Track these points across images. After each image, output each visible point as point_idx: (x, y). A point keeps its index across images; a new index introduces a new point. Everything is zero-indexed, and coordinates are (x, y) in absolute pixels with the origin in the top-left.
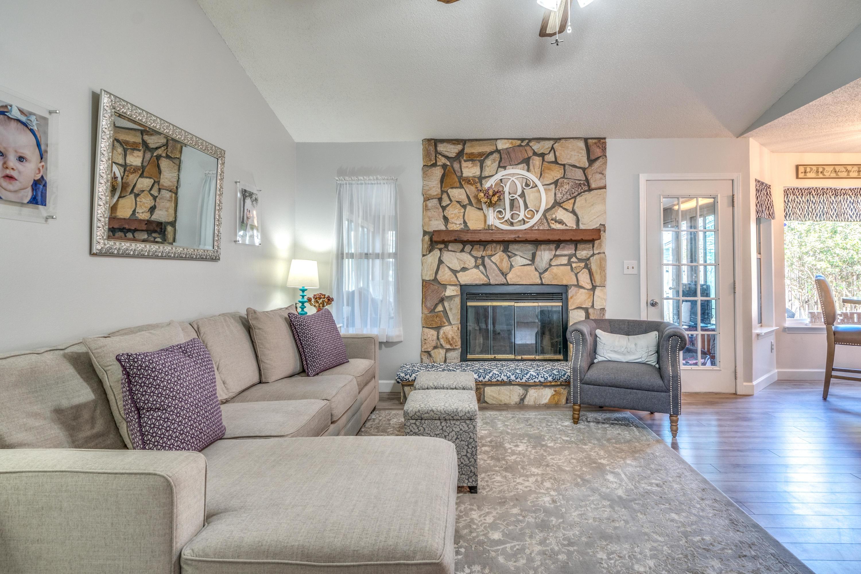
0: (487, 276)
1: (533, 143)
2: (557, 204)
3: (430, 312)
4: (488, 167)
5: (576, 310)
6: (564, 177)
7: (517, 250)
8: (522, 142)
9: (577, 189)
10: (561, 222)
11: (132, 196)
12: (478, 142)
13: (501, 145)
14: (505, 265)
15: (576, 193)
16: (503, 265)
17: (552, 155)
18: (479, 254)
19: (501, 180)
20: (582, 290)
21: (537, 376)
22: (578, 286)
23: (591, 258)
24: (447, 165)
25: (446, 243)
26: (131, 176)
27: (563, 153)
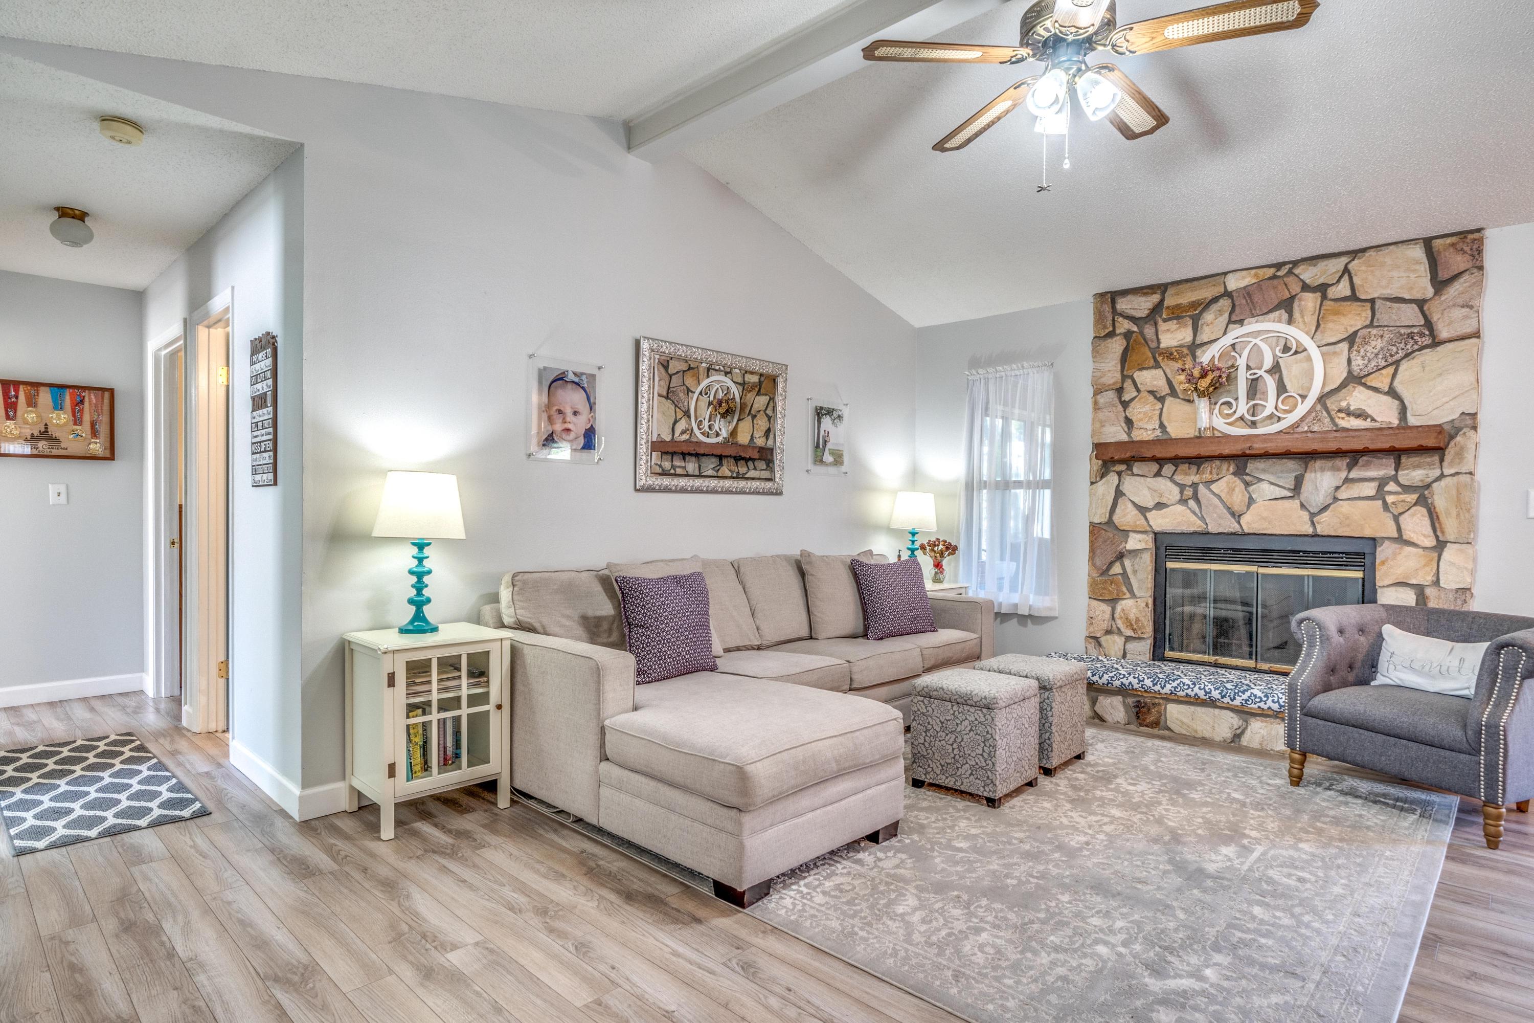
0: (1202, 519)
1: (1302, 267)
2: (1353, 379)
3: (1102, 574)
4: (1208, 325)
5: (1393, 589)
6: (1371, 325)
7: (1264, 471)
8: (1278, 270)
9: (1402, 345)
10: (1361, 415)
11: (750, 417)
12: (1189, 284)
13: (1234, 283)
14: (1238, 498)
15: (1401, 354)
16: (1235, 497)
17: (1345, 282)
18: (1189, 479)
19: (1233, 346)
20: (1409, 549)
21: (1264, 699)
22: (1400, 539)
23: (1435, 485)
24: (1134, 332)
25: (1129, 462)
26: (749, 395)
27: (1370, 277)
